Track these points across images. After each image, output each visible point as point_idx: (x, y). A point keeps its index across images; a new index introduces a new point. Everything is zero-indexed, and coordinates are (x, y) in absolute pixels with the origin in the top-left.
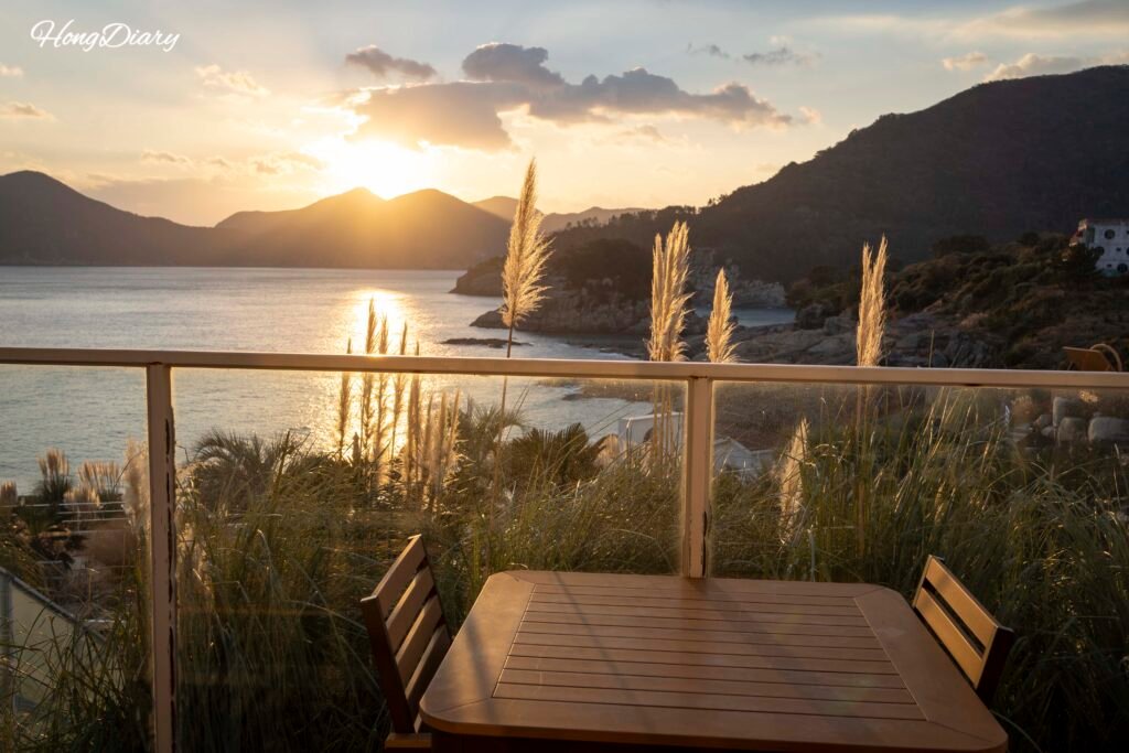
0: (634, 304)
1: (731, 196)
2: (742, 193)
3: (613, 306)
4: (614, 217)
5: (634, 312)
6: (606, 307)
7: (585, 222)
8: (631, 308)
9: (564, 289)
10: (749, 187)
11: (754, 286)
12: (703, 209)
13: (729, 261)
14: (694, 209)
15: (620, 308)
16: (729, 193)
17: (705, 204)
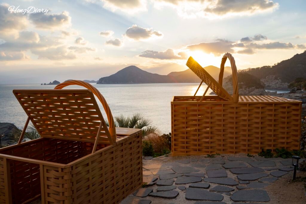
0: (249, 89)
1: (280, 63)
2: (283, 62)
3: (243, 89)
4: (250, 69)
5: (249, 91)
6: (241, 90)
7: (243, 70)
8: (248, 89)
9: (231, 85)
10: (285, 61)
11: (285, 84)
12: (273, 66)
13: (279, 78)
14: (270, 66)
15: (245, 89)
16: (280, 62)
17: (273, 65)
